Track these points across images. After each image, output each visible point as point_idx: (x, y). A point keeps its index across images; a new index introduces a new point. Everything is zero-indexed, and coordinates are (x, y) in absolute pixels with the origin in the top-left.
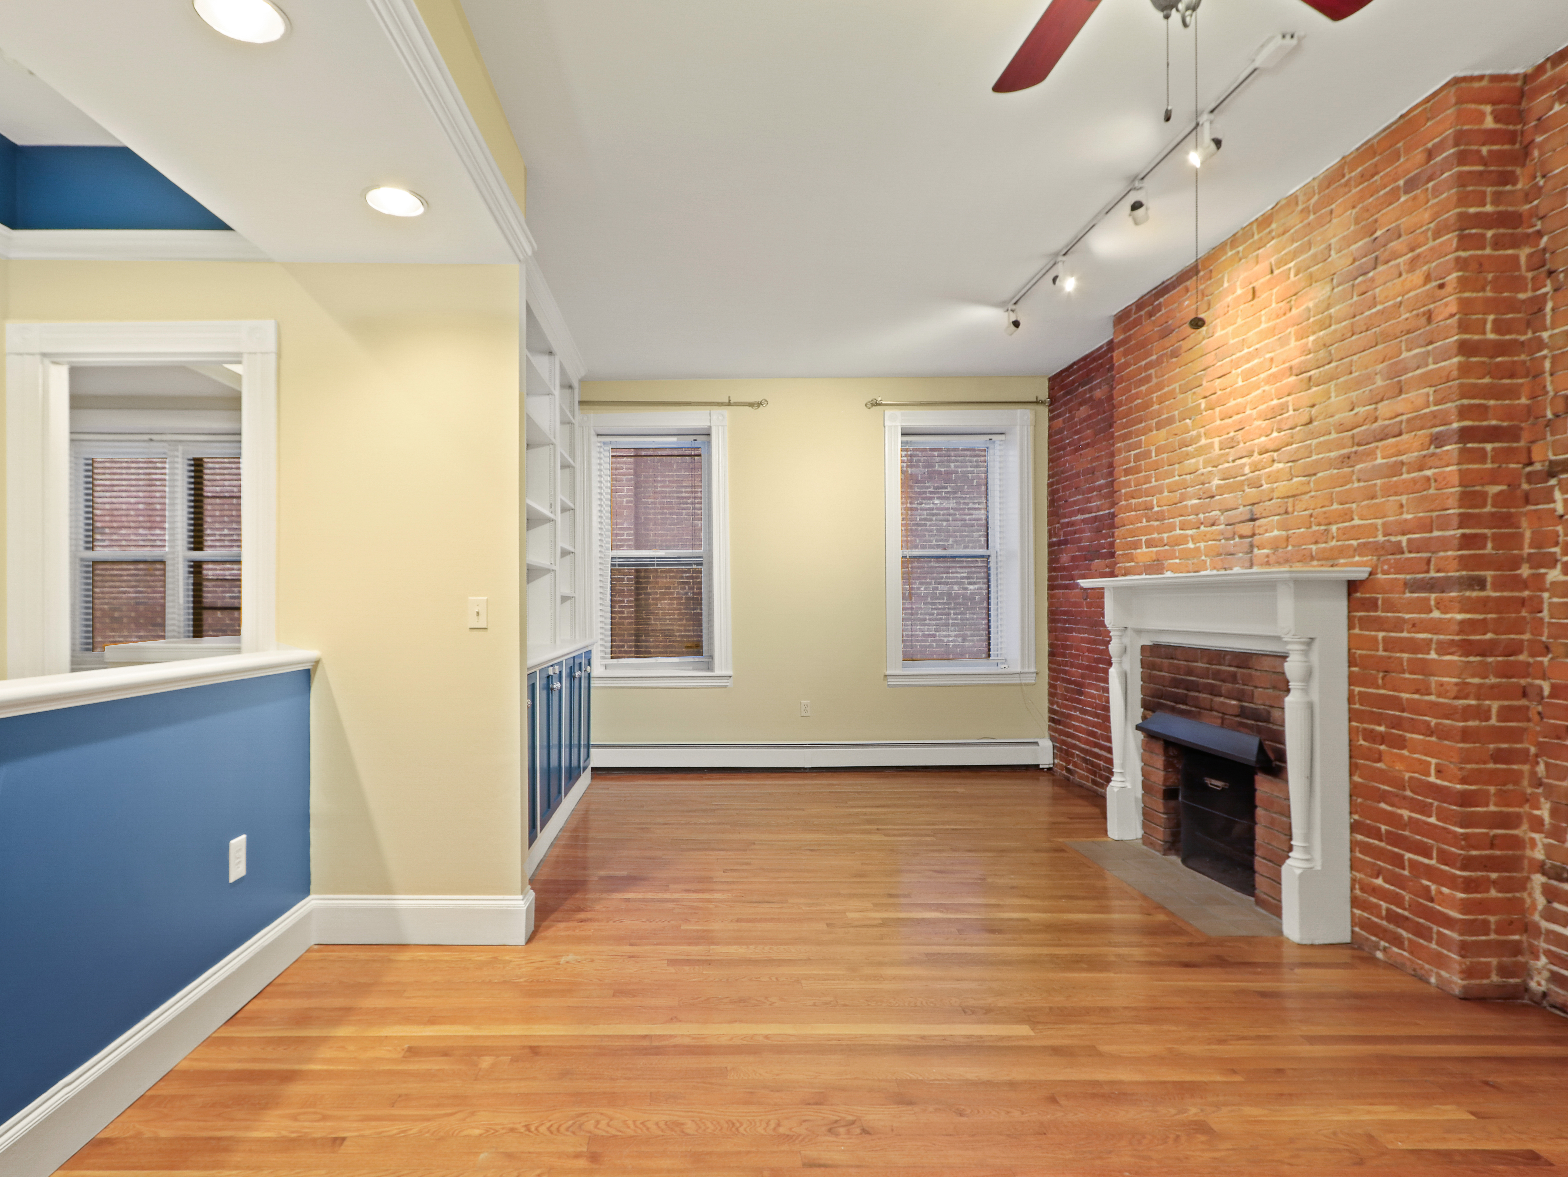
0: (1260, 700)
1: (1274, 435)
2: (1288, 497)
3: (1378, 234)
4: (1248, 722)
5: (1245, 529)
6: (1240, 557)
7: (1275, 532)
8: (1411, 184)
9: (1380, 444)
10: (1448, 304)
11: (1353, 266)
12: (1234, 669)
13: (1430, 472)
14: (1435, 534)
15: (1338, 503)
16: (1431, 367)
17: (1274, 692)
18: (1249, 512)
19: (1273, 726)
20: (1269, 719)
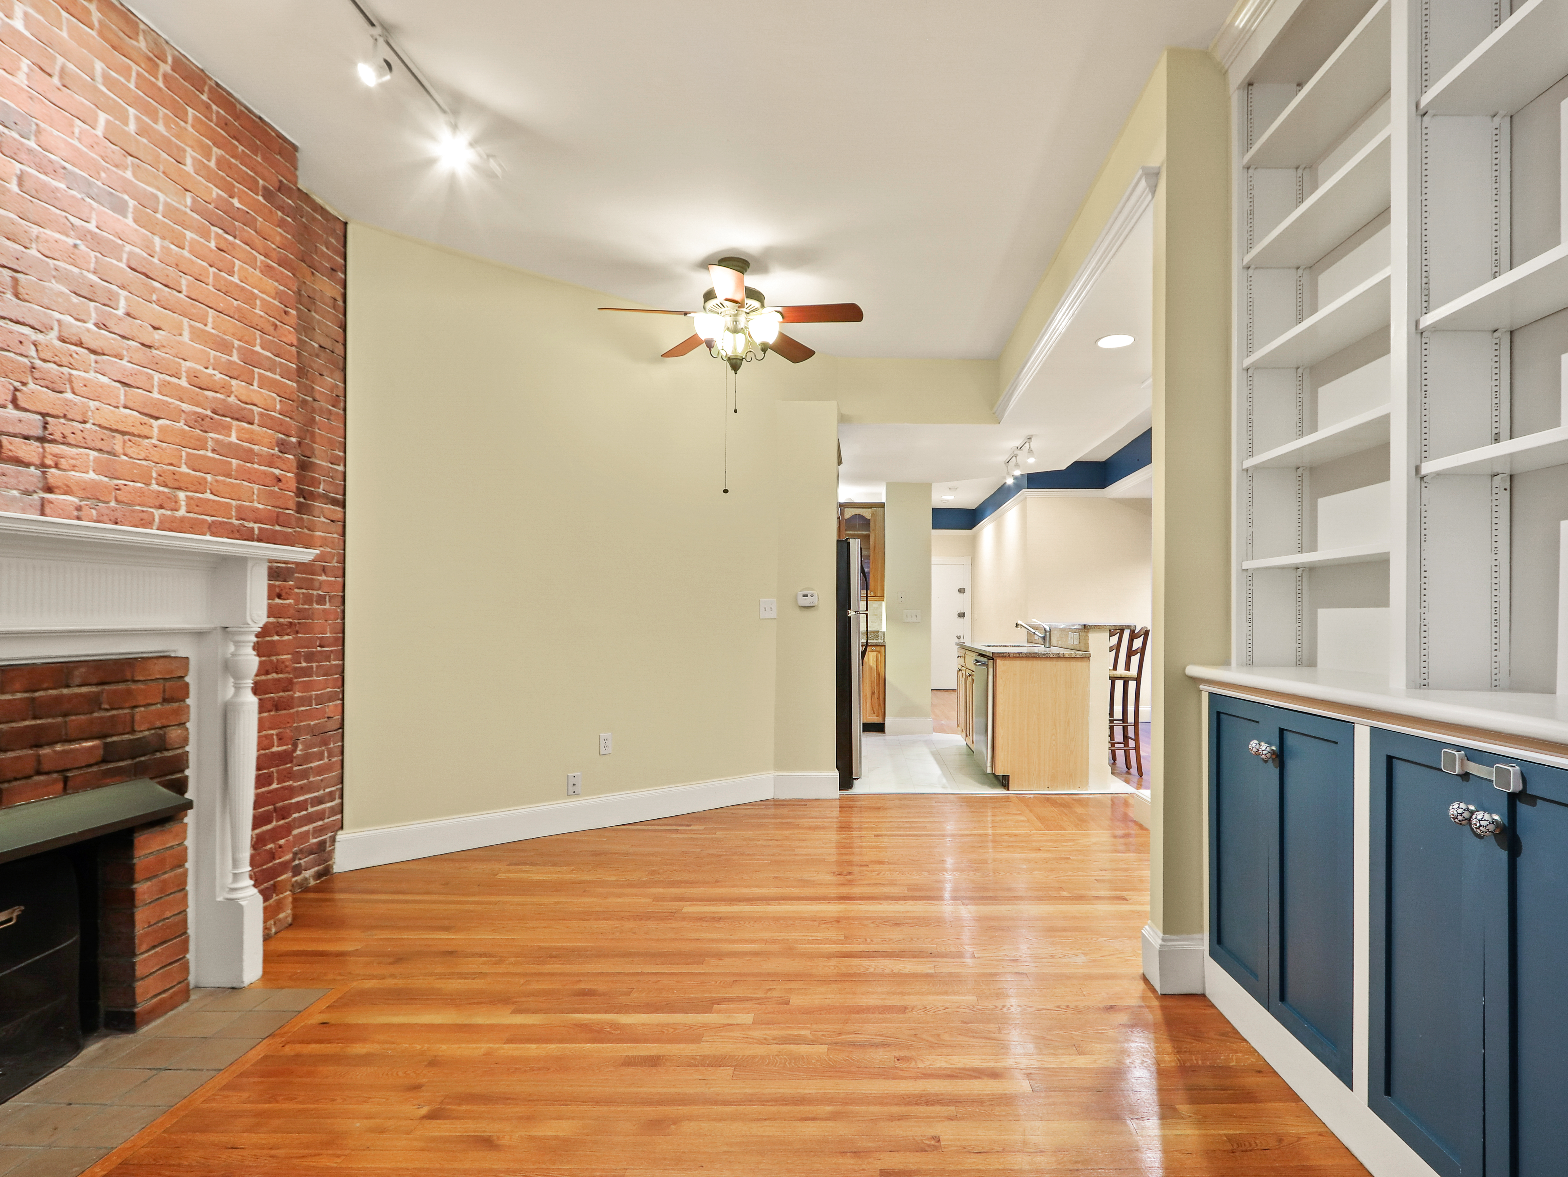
0: (145, 722)
1: (90, 326)
2: (116, 431)
3: (236, 202)
4: (121, 764)
5: (30, 451)
6: (14, 498)
7: (92, 475)
8: (268, 194)
9: (235, 423)
10: (290, 332)
11: (211, 207)
12: (94, 689)
13: (277, 472)
14: (278, 528)
15: (188, 467)
16: (278, 377)
17: (168, 707)
18: (40, 424)
19: (167, 754)
20: (163, 746)
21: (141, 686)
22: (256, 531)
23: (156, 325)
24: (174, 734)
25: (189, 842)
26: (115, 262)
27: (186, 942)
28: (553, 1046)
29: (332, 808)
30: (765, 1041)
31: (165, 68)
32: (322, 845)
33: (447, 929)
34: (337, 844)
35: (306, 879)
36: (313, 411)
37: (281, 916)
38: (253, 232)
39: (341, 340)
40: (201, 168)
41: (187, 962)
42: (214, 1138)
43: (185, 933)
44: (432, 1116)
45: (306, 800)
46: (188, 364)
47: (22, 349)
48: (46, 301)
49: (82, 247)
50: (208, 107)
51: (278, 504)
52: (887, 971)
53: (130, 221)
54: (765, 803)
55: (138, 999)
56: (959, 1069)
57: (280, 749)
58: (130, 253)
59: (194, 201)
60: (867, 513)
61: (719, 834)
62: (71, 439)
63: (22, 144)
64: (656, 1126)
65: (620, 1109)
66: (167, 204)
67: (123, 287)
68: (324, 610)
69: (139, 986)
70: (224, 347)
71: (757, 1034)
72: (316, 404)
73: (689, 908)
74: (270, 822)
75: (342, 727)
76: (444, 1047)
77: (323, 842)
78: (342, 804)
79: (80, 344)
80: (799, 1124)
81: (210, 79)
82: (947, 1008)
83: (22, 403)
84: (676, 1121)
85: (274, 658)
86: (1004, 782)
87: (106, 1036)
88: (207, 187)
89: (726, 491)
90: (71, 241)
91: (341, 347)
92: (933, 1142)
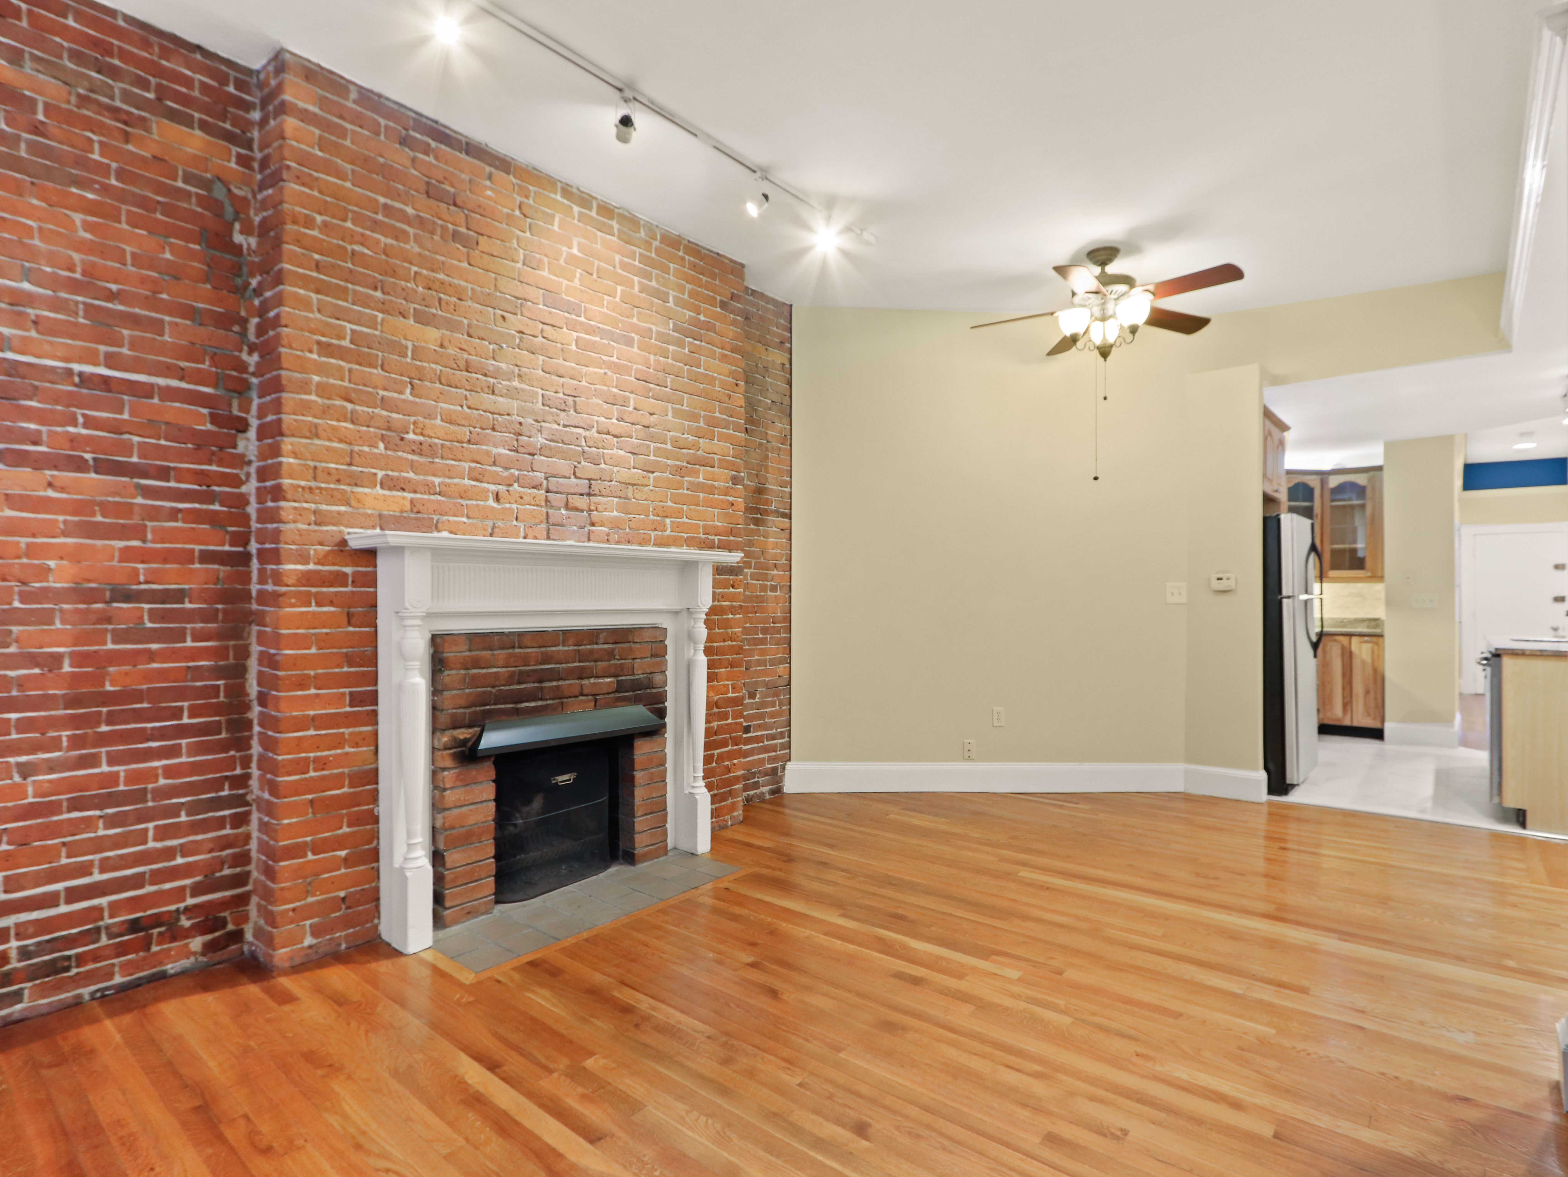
0: (640, 669)
1: (614, 421)
2: (629, 484)
3: (702, 317)
4: (627, 694)
5: (581, 502)
6: (574, 531)
7: (615, 513)
8: (723, 305)
9: (702, 468)
10: (739, 398)
11: (686, 325)
12: (611, 646)
13: (731, 499)
14: (732, 538)
15: (672, 502)
16: (731, 432)
17: (655, 660)
18: (587, 486)
19: (654, 691)
20: (650, 685)
21: (638, 646)
22: (716, 542)
23: (651, 412)
24: (657, 678)
25: (669, 750)
26: (627, 377)
27: (666, 816)
28: (852, 946)
29: (781, 744)
30: (1018, 997)
31: (656, 243)
32: (774, 771)
33: (831, 846)
34: (786, 772)
35: (763, 793)
36: (767, 450)
37: (735, 814)
38: (713, 334)
39: (788, 394)
40: (678, 302)
41: (666, 830)
42: (640, 936)
43: (665, 810)
44: (753, 965)
45: (763, 735)
46: (671, 433)
47: (578, 442)
48: (590, 411)
49: (609, 373)
50: (683, 259)
51: (732, 521)
52: (1187, 977)
53: (636, 349)
54: (1171, 796)
55: (637, 845)
56: (1200, 1086)
57: (733, 695)
58: (636, 370)
59: (674, 324)
60: (1361, 480)
61: (1101, 816)
62: (604, 492)
63: (577, 321)
64: (890, 1027)
65: (871, 1004)
66: (657, 332)
67: (632, 392)
68: (775, 596)
69: (637, 837)
70: (694, 417)
71: (1015, 989)
72: (769, 445)
73: (1026, 874)
74: (727, 746)
75: (789, 684)
76: (784, 925)
77: (775, 769)
78: (790, 742)
79: (608, 433)
80: (1002, 1068)
81: (684, 239)
82: (1230, 1030)
83: (578, 474)
84: (904, 1029)
85: (729, 631)
86: (1520, 817)
87: (622, 864)
88: (683, 313)
89: (1096, 478)
90: (602, 371)
91: (788, 398)
92: (1119, 1133)
